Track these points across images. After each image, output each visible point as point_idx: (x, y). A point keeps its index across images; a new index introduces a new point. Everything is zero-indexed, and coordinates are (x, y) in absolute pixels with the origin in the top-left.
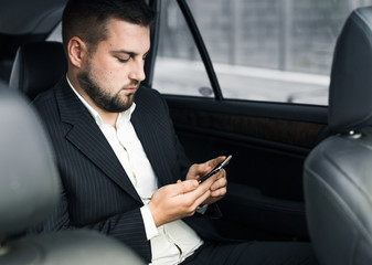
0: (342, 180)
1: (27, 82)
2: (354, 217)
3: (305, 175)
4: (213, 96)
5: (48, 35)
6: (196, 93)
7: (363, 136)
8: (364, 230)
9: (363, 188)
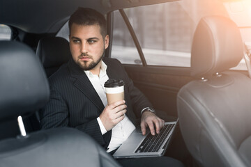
0: (195, 101)
1: (43, 58)
2: (199, 118)
3: (178, 99)
4: (141, 64)
5: (56, 33)
6: (133, 63)
7: (209, 80)
8: (204, 125)
9: (205, 105)
